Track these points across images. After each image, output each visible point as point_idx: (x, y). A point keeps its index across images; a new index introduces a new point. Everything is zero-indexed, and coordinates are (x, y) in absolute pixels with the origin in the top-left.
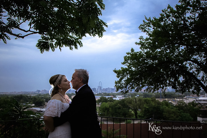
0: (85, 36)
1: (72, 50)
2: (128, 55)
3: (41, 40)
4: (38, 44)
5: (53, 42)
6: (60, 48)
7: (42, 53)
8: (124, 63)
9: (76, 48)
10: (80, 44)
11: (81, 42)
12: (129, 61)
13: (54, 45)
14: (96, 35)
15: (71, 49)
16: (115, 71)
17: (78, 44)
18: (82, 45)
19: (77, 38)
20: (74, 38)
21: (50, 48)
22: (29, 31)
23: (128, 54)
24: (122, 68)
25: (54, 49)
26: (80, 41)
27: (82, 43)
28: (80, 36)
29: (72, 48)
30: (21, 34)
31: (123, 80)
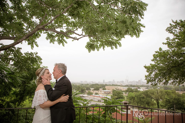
0: (124, 37)
1: (113, 49)
2: (156, 54)
3: (89, 42)
4: (86, 45)
5: (98, 44)
6: (103, 48)
7: (90, 52)
8: (153, 60)
9: (116, 47)
10: (119, 44)
11: (120, 43)
12: (158, 59)
13: (98, 46)
14: (134, 36)
15: (112, 48)
16: (145, 67)
17: (118, 45)
18: (121, 45)
19: (117, 39)
20: (114, 40)
21: (96, 49)
22: (82, 35)
23: (156, 52)
24: (151, 64)
25: (99, 49)
26: (120, 42)
27: (121, 44)
28: (119, 38)
29: (113, 48)
30: (76, 37)
31: (152, 75)
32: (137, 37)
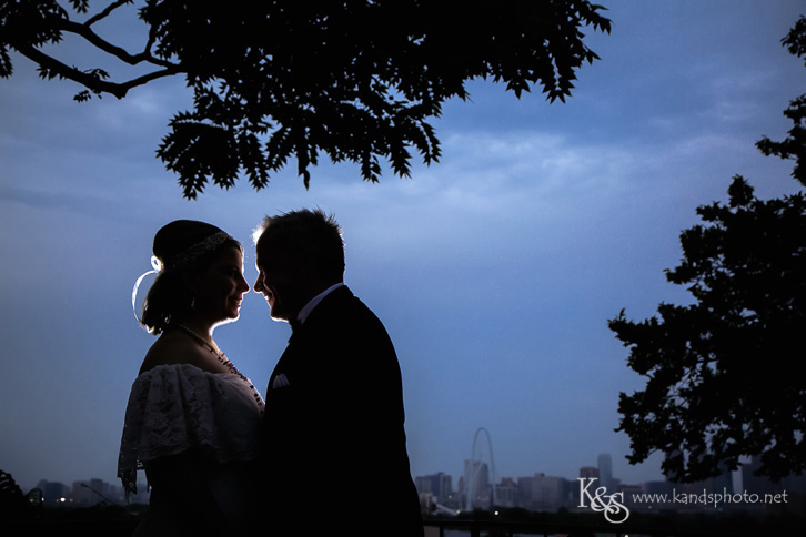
0: (462, 94)
1: (374, 179)
2: (708, 225)
3: (188, 116)
4: (168, 141)
5: (258, 135)
6: (302, 169)
7: (194, 195)
8: (678, 276)
9: (401, 166)
10: (422, 146)
11: (431, 135)
12: (718, 263)
14: (530, 83)
15: (370, 172)
16: (622, 329)
18: (436, 151)
19: (410, 104)
20: (389, 109)
21: (242, 171)
22: (146, 56)
23: (707, 213)
24: (665, 309)
25: (264, 176)
26: (428, 128)
27: (435, 142)
28: (426, 97)
29: (377, 169)
30: (104, 74)
31: (673, 391)
32: (553, 95)
